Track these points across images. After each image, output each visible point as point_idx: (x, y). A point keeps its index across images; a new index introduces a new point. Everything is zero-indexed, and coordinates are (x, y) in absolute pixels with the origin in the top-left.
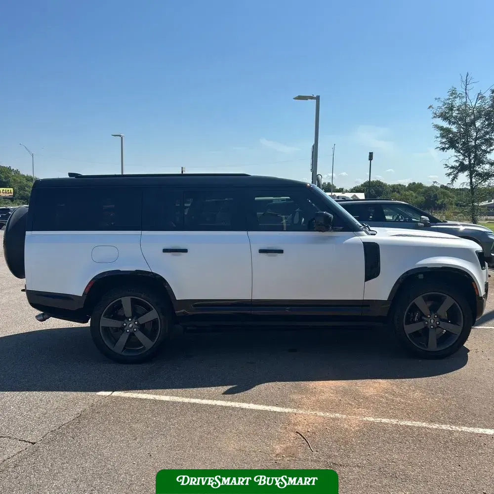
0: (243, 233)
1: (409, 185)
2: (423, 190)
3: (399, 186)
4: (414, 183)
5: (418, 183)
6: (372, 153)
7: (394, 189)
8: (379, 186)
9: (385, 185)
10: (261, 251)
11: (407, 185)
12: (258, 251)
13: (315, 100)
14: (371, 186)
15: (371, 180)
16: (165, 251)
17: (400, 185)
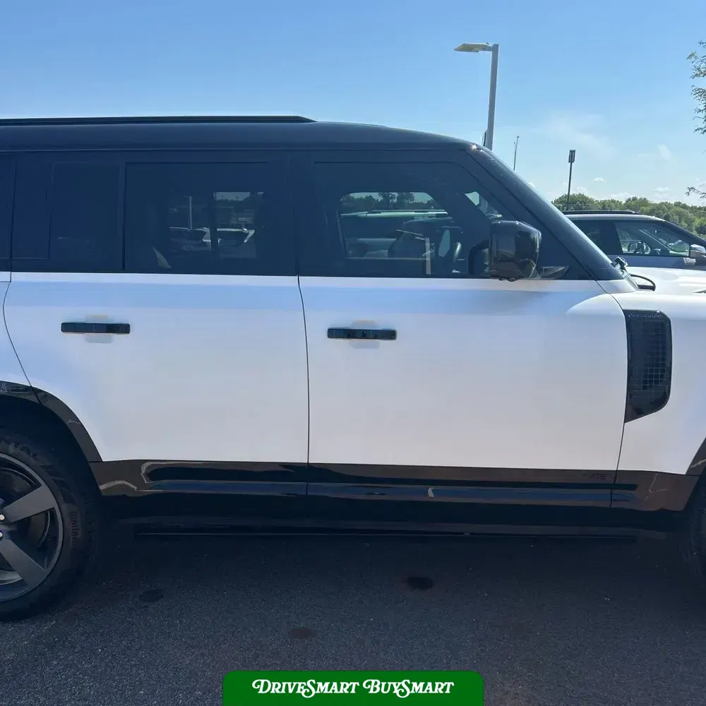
0: (287, 281)
1: (627, 201)
2: (649, 208)
3: (612, 203)
4: (634, 199)
5: (641, 199)
6: (574, 151)
7: (604, 207)
8: (582, 201)
9: (591, 201)
10: (334, 333)
11: (624, 202)
12: (326, 334)
13: (491, 52)
14: (570, 203)
15: (571, 193)
16: (68, 327)
17: (613, 201)
